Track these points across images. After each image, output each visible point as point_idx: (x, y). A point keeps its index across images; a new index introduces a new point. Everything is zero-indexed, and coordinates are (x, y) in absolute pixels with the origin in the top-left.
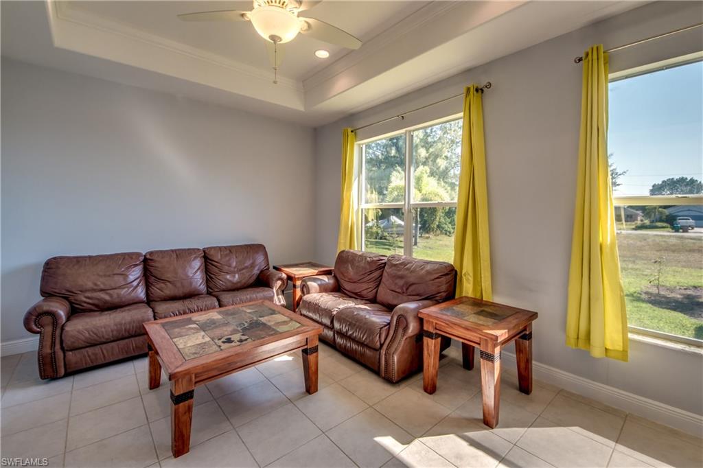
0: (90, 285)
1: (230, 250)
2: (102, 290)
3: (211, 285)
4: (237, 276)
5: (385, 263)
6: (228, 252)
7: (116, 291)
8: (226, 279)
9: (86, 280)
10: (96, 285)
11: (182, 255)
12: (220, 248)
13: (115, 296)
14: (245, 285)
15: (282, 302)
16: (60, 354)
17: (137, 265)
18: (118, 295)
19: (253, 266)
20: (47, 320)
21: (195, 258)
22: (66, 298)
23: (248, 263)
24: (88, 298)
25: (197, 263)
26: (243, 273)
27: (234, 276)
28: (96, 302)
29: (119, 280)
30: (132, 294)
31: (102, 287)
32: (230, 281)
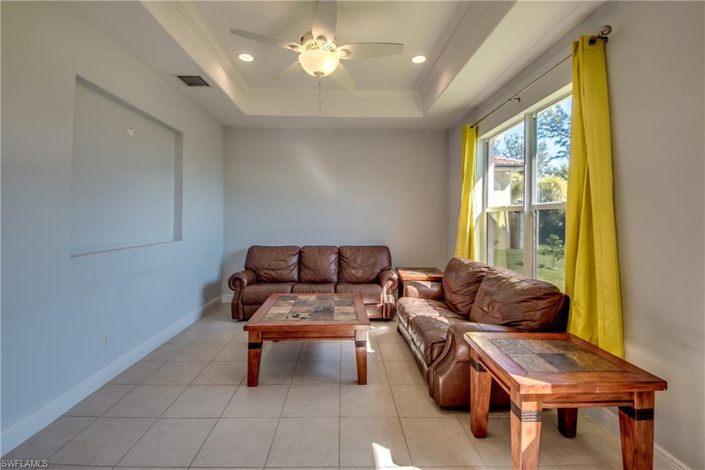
0: (266, 265)
1: (358, 249)
2: (273, 270)
3: (341, 277)
4: (360, 272)
5: (483, 276)
6: (356, 250)
7: (280, 271)
8: (351, 273)
9: (264, 262)
10: (269, 265)
11: (322, 250)
12: (351, 247)
13: (279, 274)
14: (367, 281)
15: (391, 301)
16: (241, 305)
17: (296, 255)
18: (281, 274)
19: (374, 265)
20: (237, 283)
21: (331, 253)
22: (254, 272)
23: (371, 262)
24: (265, 273)
25: (333, 257)
26: (365, 271)
27: (358, 272)
28: (269, 277)
29: (283, 264)
30: (289, 275)
31: (272, 267)
32: (354, 276)
